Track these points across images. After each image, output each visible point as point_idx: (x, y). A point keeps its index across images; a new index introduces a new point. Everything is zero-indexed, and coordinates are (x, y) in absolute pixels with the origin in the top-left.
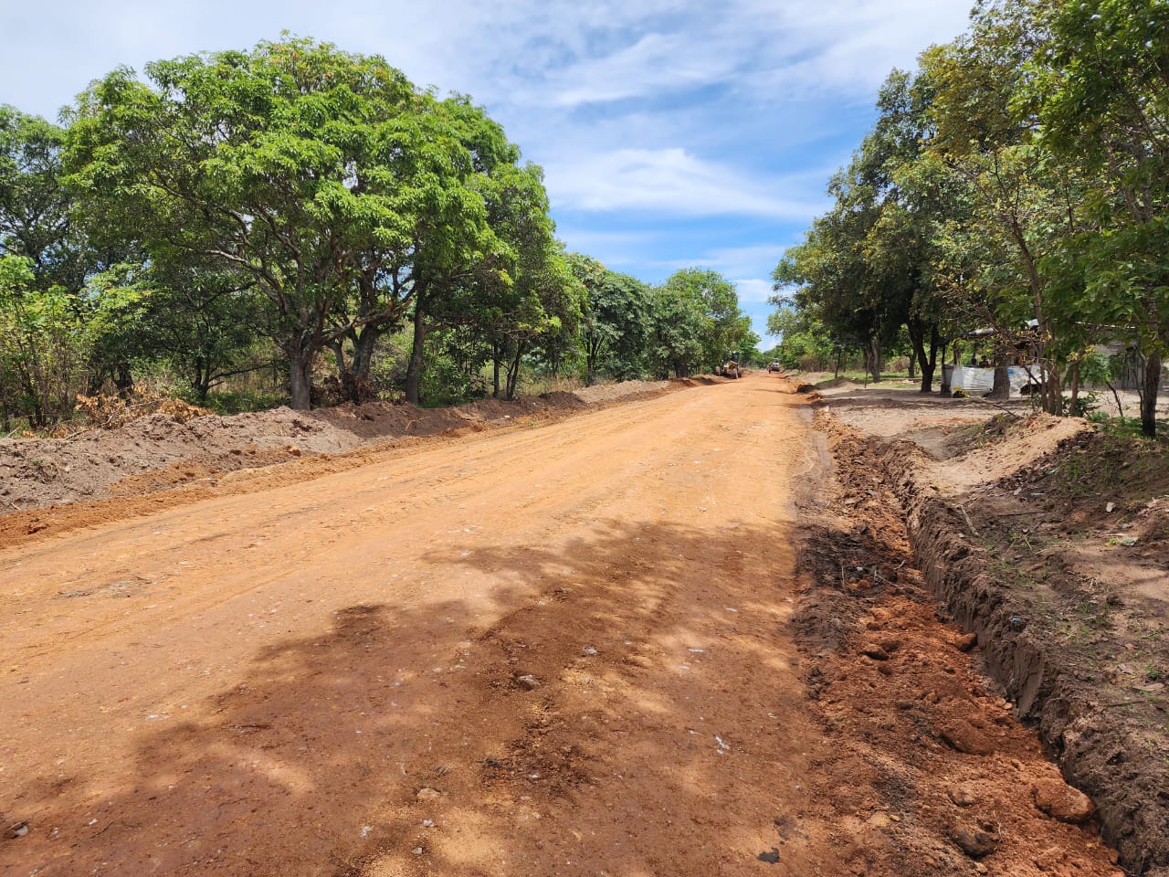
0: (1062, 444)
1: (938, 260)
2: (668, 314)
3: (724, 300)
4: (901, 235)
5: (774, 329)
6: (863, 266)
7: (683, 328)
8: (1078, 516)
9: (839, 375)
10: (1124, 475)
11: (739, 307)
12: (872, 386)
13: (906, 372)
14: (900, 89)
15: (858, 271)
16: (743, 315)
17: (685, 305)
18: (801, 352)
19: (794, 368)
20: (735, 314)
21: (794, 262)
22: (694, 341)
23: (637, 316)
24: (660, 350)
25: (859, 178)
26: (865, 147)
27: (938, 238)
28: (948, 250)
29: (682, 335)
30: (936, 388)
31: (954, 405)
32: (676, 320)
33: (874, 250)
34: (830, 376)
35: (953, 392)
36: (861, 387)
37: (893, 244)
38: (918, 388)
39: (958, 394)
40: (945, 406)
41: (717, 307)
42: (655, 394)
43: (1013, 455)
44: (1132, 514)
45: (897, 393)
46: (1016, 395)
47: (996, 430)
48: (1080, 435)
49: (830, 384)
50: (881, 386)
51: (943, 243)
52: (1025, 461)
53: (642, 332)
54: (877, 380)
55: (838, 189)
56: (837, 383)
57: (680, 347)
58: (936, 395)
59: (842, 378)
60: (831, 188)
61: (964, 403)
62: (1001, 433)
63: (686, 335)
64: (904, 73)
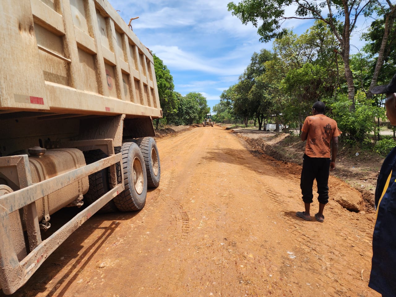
0: (285, 137)
1: (265, 100)
2: (188, 106)
3: (203, 102)
4: (256, 93)
5: (215, 111)
6: (247, 99)
7: (193, 110)
8: (286, 145)
9: (237, 125)
10: (292, 140)
11: (207, 104)
12: (246, 128)
13: (253, 125)
14: (256, 57)
15: (246, 100)
16: (208, 107)
17: (194, 103)
18: (224, 118)
19: (219, 122)
20: (206, 106)
21: (226, 94)
22: (196, 114)
23: (182, 107)
24: (187, 117)
25: (246, 77)
26: (248, 69)
27: (265, 94)
28: (267, 97)
29: (192, 112)
30: (262, 129)
31: (267, 133)
32: (191, 108)
33: (250, 96)
34: (234, 125)
35: (267, 130)
36: (244, 129)
37: (255, 95)
38: (258, 129)
39: (268, 130)
40: (265, 133)
41: (201, 104)
42: (188, 129)
43: (279, 139)
44: (292, 144)
45: (253, 130)
46: (281, 131)
47: (276, 136)
48: (288, 136)
49: (234, 128)
50: (248, 128)
51: (266, 95)
52: (280, 140)
53: (183, 111)
54: (247, 126)
55: (241, 79)
56: (237, 127)
57: (192, 116)
58: (262, 131)
59: (238, 126)
60: (239, 79)
61: (270, 133)
62: (277, 136)
63: (194, 112)
64: (257, 53)
